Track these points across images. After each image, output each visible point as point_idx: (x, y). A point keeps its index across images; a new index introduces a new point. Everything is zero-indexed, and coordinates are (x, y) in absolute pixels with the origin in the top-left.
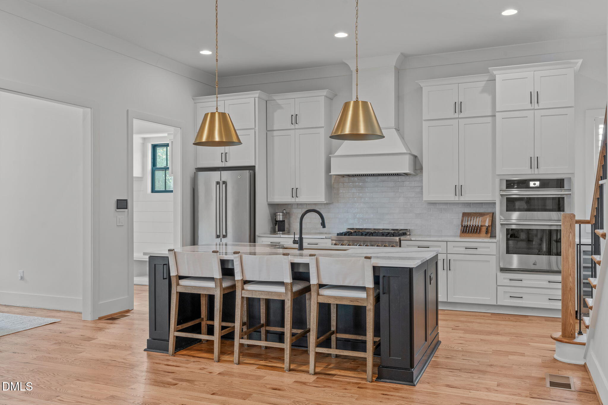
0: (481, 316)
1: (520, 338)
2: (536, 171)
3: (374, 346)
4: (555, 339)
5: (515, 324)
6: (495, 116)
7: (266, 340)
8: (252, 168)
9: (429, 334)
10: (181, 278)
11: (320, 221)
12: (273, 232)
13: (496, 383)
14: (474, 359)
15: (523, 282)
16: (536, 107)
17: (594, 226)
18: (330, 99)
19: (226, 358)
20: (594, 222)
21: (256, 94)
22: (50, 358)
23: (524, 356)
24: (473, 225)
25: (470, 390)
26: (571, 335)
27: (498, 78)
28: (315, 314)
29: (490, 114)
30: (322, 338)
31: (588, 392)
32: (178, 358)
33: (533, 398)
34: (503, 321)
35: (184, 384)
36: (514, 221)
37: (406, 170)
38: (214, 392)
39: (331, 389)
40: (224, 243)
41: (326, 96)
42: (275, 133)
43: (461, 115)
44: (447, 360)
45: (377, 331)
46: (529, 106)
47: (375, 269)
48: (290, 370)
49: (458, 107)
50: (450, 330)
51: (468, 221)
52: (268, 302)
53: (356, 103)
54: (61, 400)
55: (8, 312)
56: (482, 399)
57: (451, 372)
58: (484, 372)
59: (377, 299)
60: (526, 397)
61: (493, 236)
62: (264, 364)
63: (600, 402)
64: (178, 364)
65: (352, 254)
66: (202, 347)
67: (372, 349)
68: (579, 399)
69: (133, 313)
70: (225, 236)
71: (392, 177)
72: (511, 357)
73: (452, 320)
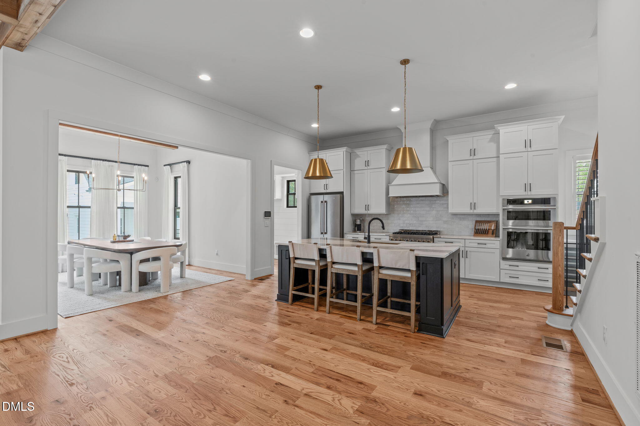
0: (489, 289)
1: (518, 306)
2: (529, 193)
3: (416, 308)
4: (547, 310)
5: (514, 295)
6: (499, 157)
7: (347, 300)
8: (342, 193)
9: (454, 301)
10: (296, 258)
11: (381, 225)
12: (354, 231)
13: (504, 340)
14: (486, 320)
15: (519, 267)
16: (529, 149)
17: (579, 231)
18: (389, 150)
19: (322, 308)
20: (579, 228)
21: (344, 149)
22: (224, 301)
23: (523, 320)
24: (483, 229)
25: (485, 344)
26: (560, 308)
27: (502, 132)
28: (377, 286)
29: (495, 156)
30: (381, 300)
31: (578, 353)
32: (294, 307)
33: (534, 355)
34: (505, 293)
35: (295, 325)
36: (510, 227)
37: (438, 193)
38: (312, 332)
39: (386, 336)
40: (325, 238)
41: (386, 149)
42: (356, 172)
43: (475, 157)
44: (467, 320)
45: (418, 298)
46: (524, 150)
47: (417, 258)
48: (361, 320)
49: (473, 152)
50: (468, 297)
51: (479, 226)
52: (348, 276)
53: (405, 149)
54: (224, 330)
55: (209, 273)
56: (494, 353)
57: (470, 329)
58: (494, 331)
59: (418, 278)
60: (528, 353)
61: (497, 236)
62: (345, 314)
63: (590, 363)
64: (293, 311)
65: (402, 247)
66: (309, 301)
67: (414, 311)
68: (572, 359)
69: (273, 276)
70: (326, 233)
71: (428, 198)
72: (513, 321)
73: (469, 291)
